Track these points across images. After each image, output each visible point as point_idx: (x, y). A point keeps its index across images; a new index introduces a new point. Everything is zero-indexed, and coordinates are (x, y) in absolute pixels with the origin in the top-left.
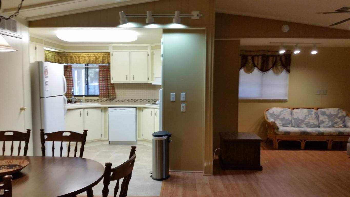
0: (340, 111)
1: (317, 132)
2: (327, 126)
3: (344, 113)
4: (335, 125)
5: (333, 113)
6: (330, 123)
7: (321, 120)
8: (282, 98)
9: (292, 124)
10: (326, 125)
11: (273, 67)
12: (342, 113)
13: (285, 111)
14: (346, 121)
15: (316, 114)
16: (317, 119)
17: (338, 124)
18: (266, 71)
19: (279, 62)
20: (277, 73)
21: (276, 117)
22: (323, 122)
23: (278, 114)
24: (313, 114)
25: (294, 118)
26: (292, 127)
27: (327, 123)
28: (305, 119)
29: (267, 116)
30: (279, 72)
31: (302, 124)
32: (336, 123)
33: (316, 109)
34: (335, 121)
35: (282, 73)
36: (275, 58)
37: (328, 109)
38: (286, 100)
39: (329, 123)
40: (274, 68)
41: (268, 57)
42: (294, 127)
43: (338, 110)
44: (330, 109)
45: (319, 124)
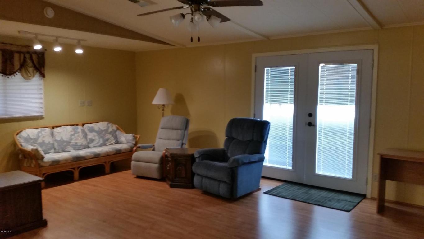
0: (109, 125)
1: (92, 155)
2: (98, 145)
3: (115, 127)
4: (107, 142)
5: (102, 129)
6: (101, 141)
7: (90, 139)
8: (37, 114)
9: (55, 149)
10: (96, 144)
11: (20, 70)
12: (112, 127)
13: (43, 132)
14: (118, 137)
15: (83, 131)
16: (85, 138)
17: (109, 141)
18: (10, 74)
19: (29, 61)
20: (27, 78)
21: (33, 142)
22: (92, 141)
23: (34, 138)
24: (79, 132)
25: (56, 141)
26: (55, 152)
27: (97, 141)
28: (71, 140)
29: (19, 142)
30: (30, 76)
31: (68, 147)
32: (107, 140)
33: (82, 125)
34: (106, 137)
35: (35, 77)
36: (22, 55)
37: (95, 124)
38: (43, 115)
39: (99, 141)
40: (23, 70)
41: (12, 53)
42: (58, 152)
43: (108, 124)
44: (98, 124)
45: (88, 143)
